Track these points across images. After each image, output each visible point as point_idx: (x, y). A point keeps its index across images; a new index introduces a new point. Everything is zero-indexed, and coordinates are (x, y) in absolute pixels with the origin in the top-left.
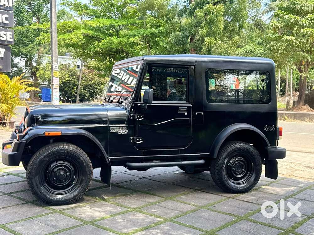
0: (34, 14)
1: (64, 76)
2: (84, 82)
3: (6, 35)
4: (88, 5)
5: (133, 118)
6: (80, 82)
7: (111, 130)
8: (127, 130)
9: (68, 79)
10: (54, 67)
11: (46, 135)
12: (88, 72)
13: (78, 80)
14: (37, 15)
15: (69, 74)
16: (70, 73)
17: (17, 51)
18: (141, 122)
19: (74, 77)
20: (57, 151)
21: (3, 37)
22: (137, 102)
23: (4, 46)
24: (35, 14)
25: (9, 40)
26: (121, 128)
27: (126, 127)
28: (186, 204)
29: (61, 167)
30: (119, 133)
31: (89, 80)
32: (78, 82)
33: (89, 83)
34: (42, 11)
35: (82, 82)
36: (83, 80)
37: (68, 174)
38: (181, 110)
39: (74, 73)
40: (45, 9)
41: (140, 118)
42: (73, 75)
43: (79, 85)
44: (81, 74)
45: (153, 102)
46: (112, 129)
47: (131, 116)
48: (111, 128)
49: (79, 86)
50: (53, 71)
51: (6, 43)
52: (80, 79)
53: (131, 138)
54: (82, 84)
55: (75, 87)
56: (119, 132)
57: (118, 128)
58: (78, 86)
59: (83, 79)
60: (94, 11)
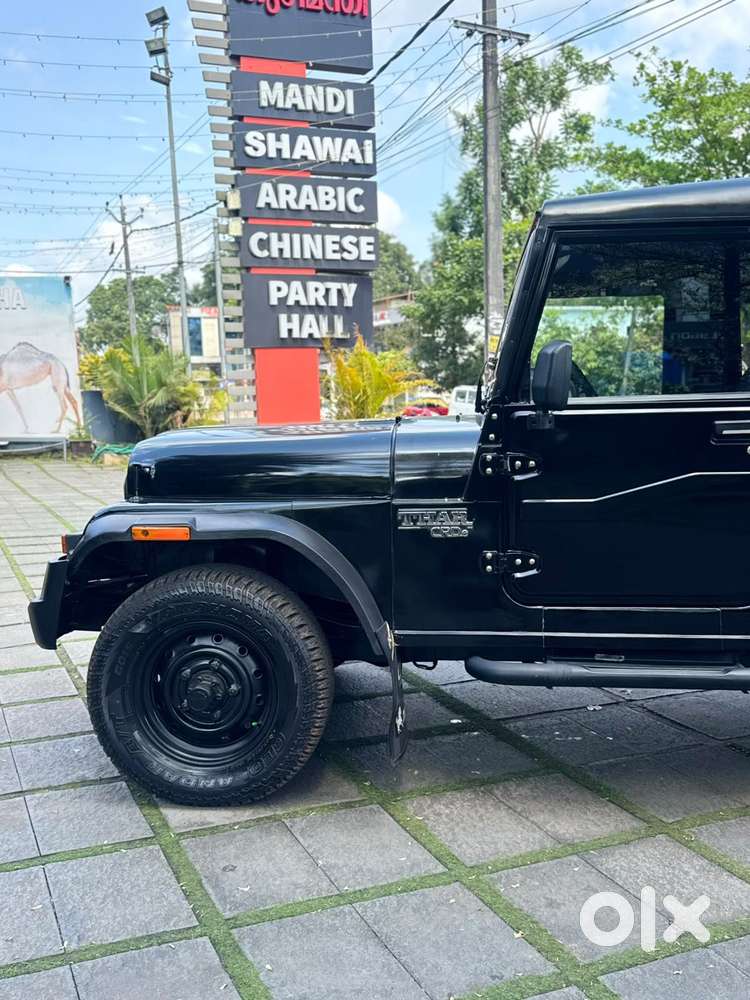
0: (514, 200)
1: (584, 356)
2: (637, 369)
3: (357, 245)
4: (646, 153)
5: (493, 471)
6: (626, 370)
7: (402, 520)
8: (469, 520)
9: (594, 365)
10: (491, 325)
11: (135, 538)
12: (652, 341)
13: (622, 365)
14: (522, 201)
15: (597, 352)
16: (599, 349)
17: (466, 301)
18: (528, 488)
19: (611, 358)
20: (182, 598)
21: (349, 252)
22: (513, 404)
23: (353, 277)
24: (516, 202)
25: (365, 257)
26: (444, 511)
27: (464, 510)
28: (731, 873)
29: (207, 662)
30: (435, 535)
31: (651, 363)
32: (622, 371)
33: (653, 372)
34: (534, 190)
35: (633, 371)
36: (636, 365)
37: (234, 687)
38: (725, 432)
39: (611, 347)
40: (541, 184)
41: (525, 470)
42: (608, 352)
43: (625, 380)
44: (630, 349)
45: (572, 401)
46: (403, 516)
47: (486, 464)
48: (402, 512)
49: (625, 383)
50: (489, 337)
51: (358, 267)
52: (628, 364)
53: (489, 555)
54: (631, 374)
55: (613, 386)
56: (436, 531)
57: (433, 511)
58: (621, 381)
59: (637, 361)
60: (661, 166)
